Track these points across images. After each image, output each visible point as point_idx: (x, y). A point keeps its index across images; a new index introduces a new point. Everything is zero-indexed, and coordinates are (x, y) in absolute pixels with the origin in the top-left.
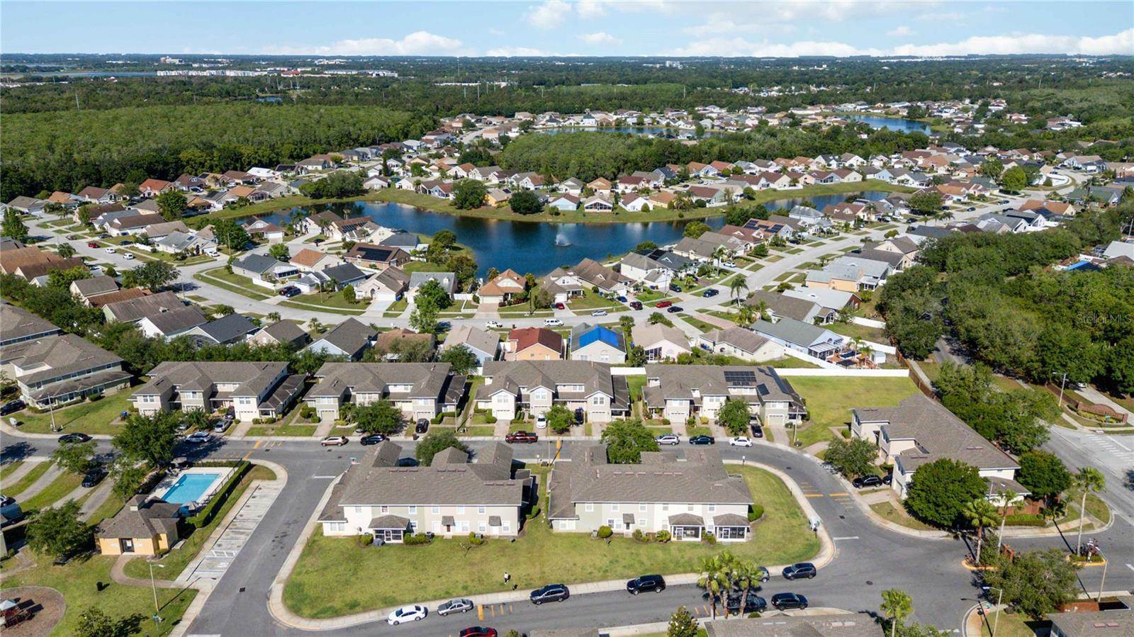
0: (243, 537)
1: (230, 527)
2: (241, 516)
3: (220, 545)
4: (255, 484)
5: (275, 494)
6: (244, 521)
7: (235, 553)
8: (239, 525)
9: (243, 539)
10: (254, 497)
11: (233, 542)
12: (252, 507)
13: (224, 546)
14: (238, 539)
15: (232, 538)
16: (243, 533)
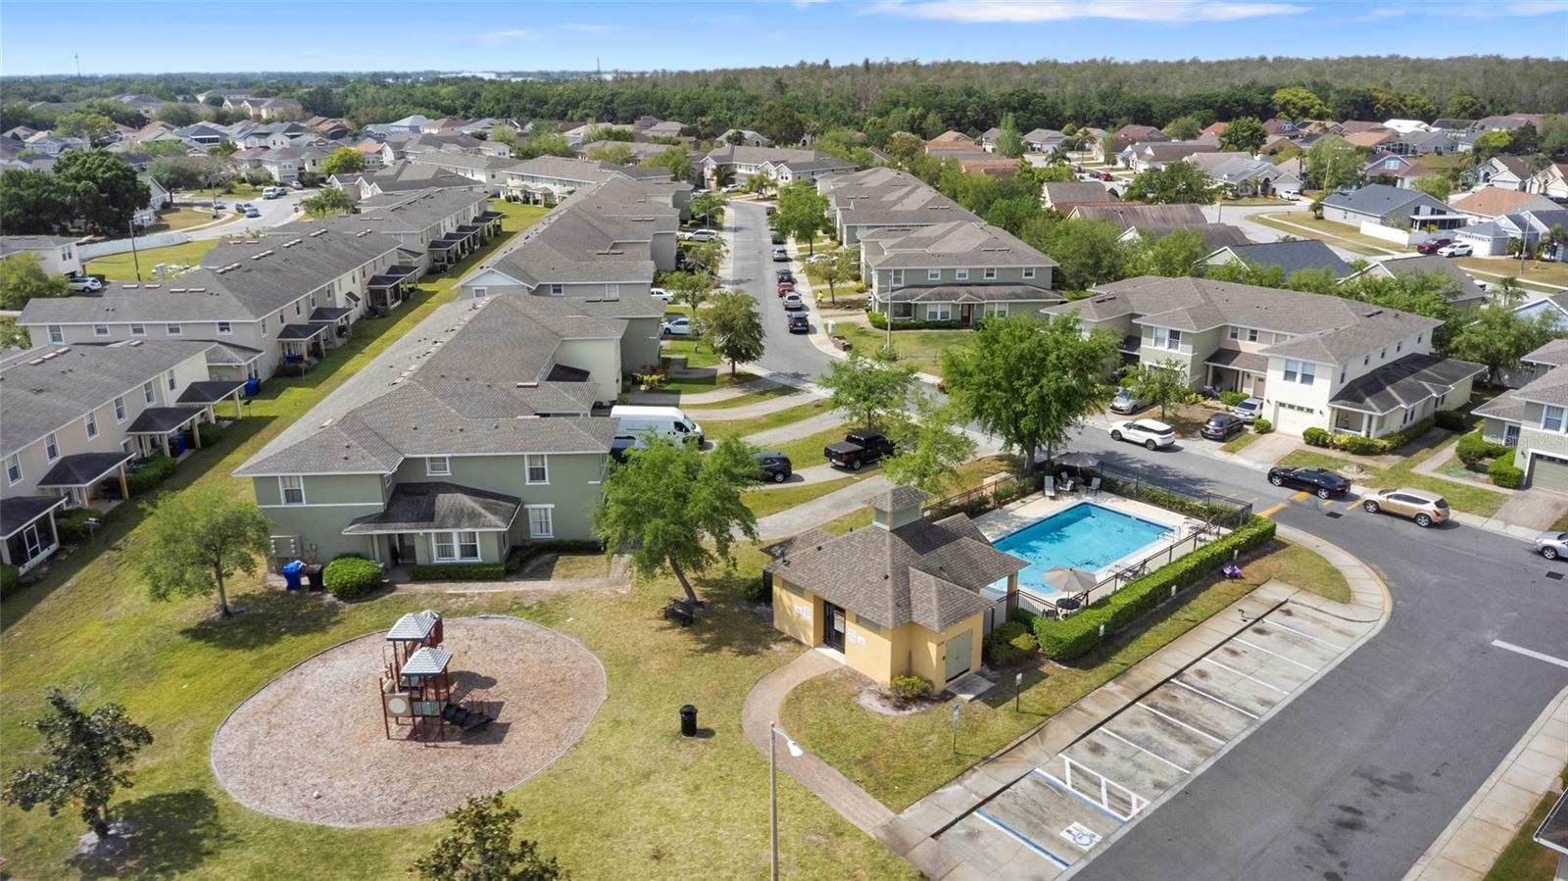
0: (1187, 752)
1: (1155, 696)
2: (1202, 674)
3: (1096, 749)
4: (1273, 592)
5: (1339, 649)
6: (1206, 695)
7: (1141, 805)
8: (1185, 702)
9: (1182, 763)
10: (1260, 632)
11: (1147, 756)
12: (1245, 662)
13: (1109, 760)
14: (1164, 753)
15: (1147, 743)
16: (1189, 739)
